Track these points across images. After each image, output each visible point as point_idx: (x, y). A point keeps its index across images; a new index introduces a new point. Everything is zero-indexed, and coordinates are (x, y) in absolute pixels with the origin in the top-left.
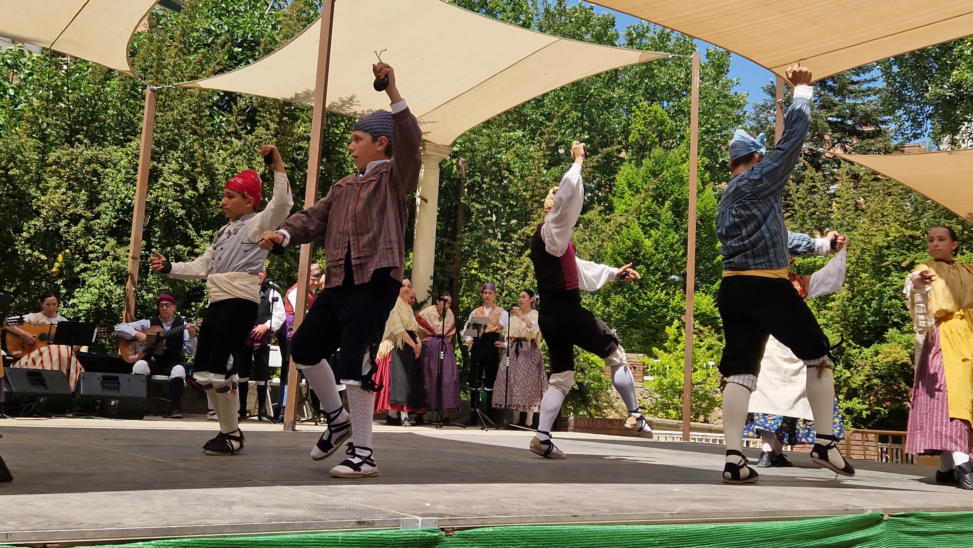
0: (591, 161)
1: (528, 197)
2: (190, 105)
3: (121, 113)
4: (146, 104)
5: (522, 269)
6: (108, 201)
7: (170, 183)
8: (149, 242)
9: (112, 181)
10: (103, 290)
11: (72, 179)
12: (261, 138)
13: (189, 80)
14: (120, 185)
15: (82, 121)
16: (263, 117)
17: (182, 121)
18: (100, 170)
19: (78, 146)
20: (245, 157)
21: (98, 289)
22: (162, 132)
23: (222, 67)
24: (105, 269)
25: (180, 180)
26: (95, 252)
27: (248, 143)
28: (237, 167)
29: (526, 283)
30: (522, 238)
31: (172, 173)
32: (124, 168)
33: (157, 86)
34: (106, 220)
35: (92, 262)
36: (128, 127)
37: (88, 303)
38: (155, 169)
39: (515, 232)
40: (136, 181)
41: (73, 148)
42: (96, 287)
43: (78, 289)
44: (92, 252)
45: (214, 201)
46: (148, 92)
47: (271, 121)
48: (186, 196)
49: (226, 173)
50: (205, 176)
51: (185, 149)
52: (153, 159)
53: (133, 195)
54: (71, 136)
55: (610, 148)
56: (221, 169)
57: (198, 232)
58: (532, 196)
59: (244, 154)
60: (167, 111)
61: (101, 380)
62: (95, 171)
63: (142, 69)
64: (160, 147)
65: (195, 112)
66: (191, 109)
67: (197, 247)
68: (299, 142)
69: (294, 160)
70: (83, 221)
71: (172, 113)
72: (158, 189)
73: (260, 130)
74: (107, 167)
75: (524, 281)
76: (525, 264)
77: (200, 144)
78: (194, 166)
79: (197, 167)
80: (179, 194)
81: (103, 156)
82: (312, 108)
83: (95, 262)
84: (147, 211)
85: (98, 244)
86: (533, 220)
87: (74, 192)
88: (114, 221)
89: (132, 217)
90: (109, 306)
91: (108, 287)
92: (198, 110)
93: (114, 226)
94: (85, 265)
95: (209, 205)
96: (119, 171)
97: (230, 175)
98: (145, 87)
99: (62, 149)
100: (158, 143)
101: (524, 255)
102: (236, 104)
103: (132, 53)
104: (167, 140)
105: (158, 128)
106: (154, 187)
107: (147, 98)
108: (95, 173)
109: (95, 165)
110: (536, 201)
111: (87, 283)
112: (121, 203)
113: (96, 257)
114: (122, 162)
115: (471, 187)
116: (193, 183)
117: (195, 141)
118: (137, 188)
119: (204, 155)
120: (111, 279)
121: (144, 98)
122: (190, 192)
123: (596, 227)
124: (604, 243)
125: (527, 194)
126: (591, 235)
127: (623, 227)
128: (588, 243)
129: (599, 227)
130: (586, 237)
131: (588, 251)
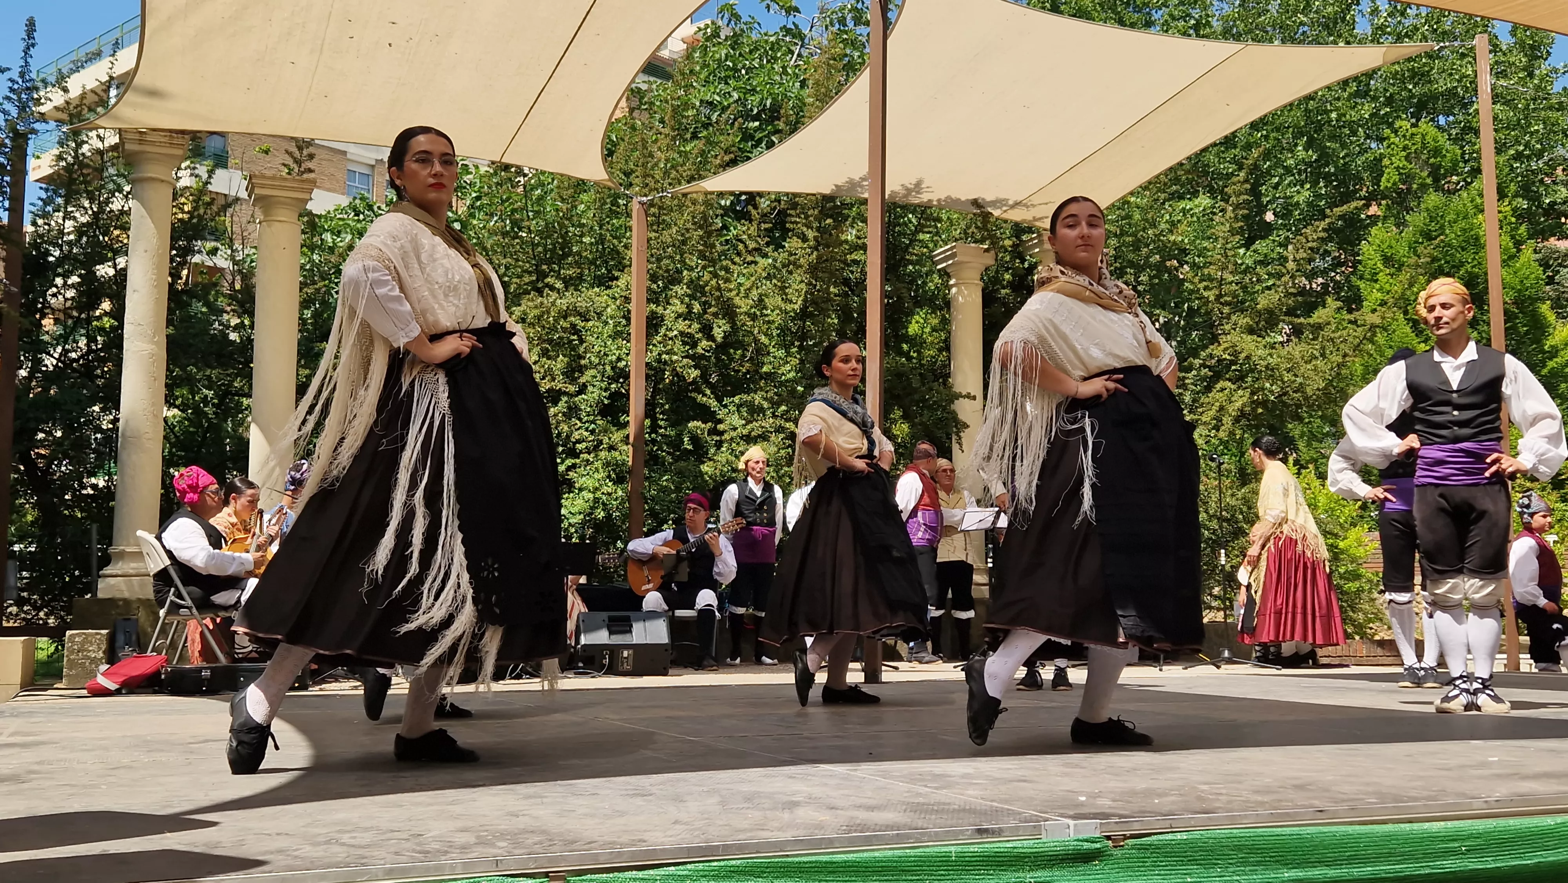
0: (1315, 231)
1: (1212, 298)
2: (693, 217)
3: (601, 240)
4: (634, 223)
5: (1212, 413)
6: (595, 367)
7: (675, 333)
8: (654, 420)
9: (598, 337)
10: (598, 494)
11: (545, 341)
12: (796, 254)
13: (689, 182)
14: (609, 343)
15: (551, 258)
16: (797, 223)
17: (684, 243)
18: (581, 324)
19: (548, 295)
20: (775, 285)
21: (593, 493)
22: (659, 260)
23: (732, 156)
24: (599, 464)
25: (690, 326)
26: (584, 441)
27: (778, 265)
28: (766, 300)
29: (1222, 434)
30: (1208, 363)
31: (676, 318)
32: (612, 318)
33: (646, 195)
34: (594, 394)
35: (582, 456)
36: (612, 259)
37: (580, 513)
38: (653, 313)
39: (1196, 356)
40: (629, 334)
41: (542, 296)
42: (590, 491)
43: (567, 495)
44: (579, 442)
45: (739, 352)
46: (635, 206)
47: (809, 227)
48: (699, 350)
49: (753, 310)
50: (723, 318)
51: (691, 281)
52: (649, 301)
53: (628, 354)
54: (538, 280)
55: (1345, 207)
56: (743, 305)
57: (719, 400)
58: (1219, 297)
59: (774, 281)
60: (663, 229)
61: (607, 622)
62: (573, 326)
63: (625, 174)
64: (655, 282)
65: (701, 227)
66: (695, 223)
67: (721, 421)
68: (851, 253)
69: (846, 282)
70: (565, 399)
71: (670, 231)
72: (660, 343)
73: (792, 244)
74: (590, 320)
75: (1218, 430)
76: (1218, 404)
77: (710, 272)
78: (705, 305)
79: (710, 306)
80: (687, 347)
81: (582, 304)
82: (867, 200)
83: (586, 456)
84: (647, 377)
85: (587, 430)
86: (1224, 334)
87: (549, 358)
88: (604, 394)
89: (629, 385)
90: (609, 517)
91: (605, 489)
92: (704, 223)
93: (606, 402)
94: (573, 461)
95: (731, 360)
96: (606, 323)
97: (758, 313)
98: (630, 198)
99: (528, 300)
100: (654, 278)
101: (1214, 391)
102: (756, 207)
103: (609, 152)
104: (667, 271)
105: (652, 255)
106: (655, 342)
107: (634, 215)
108: (574, 328)
109: (573, 319)
110: (1227, 304)
111: (577, 485)
112: (612, 368)
113: (586, 448)
114: (609, 310)
116: (707, 330)
117: (704, 268)
118: (632, 345)
119: (719, 289)
120: (609, 477)
121: (629, 215)
122: (704, 343)
123: (1332, 335)
124: (1347, 359)
125: (1211, 295)
126: (1323, 348)
127: (1378, 330)
128: (1319, 362)
129: (1337, 335)
130: (1315, 352)
131: (1321, 374)
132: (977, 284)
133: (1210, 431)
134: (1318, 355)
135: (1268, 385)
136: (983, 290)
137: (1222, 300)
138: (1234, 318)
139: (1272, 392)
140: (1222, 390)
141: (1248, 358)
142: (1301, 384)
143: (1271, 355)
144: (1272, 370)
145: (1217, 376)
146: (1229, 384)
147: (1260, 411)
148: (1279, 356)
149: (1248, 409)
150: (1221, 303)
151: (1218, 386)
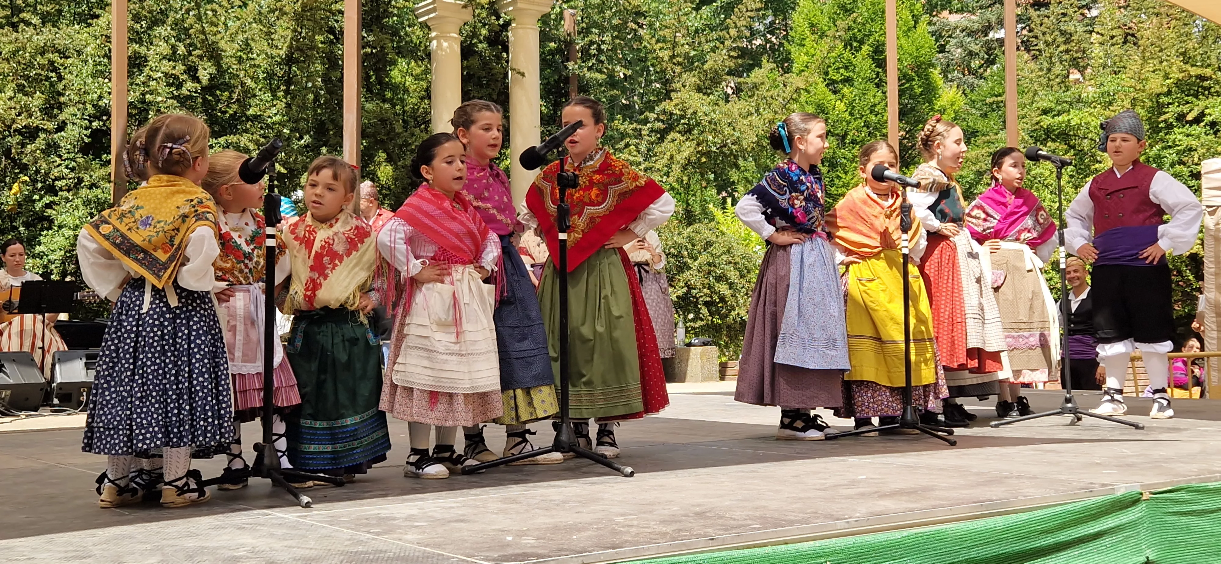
1: (666, 58)
5: (665, 161)
6: (74, 105)
7: (160, 74)
9: (77, 75)
14: (88, 81)
18: (58, 61)
19: (24, 30)
20: (261, 30)
24: (79, 202)
25: (174, 68)
26: (63, 178)
27: (263, 11)
28: (252, 44)
29: (671, 179)
30: (661, 117)
31: (161, 59)
32: (92, 57)
34: (74, 131)
35: (61, 192)
38: (135, 55)
40: (110, 73)
41: (17, 31)
42: (70, 228)
43: (45, 232)
44: (58, 178)
45: (226, 94)
48: (185, 91)
49: (238, 54)
50: (209, 60)
51: (176, 23)
52: (131, 40)
56: (228, 48)
58: (673, 57)
59: (260, 26)
62: (51, 62)
64: (140, 23)
69: (331, 30)
70: (43, 135)
72: (143, 83)
74: (69, 57)
75: (668, 177)
76: (669, 154)
77: (194, 15)
78: (190, 47)
79: (195, 48)
80: (172, 88)
81: (60, 41)
83: (65, 194)
85: (67, 167)
86: (676, 91)
87: (25, 94)
88: (85, 132)
93: (87, 140)
94: (51, 198)
95: (218, 101)
96: (85, 61)
97: (244, 57)
100: (135, 18)
101: (666, 141)
104: (148, 12)
106: (137, 81)
108: (51, 66)
109: (50, 55)
110: (679, 64)
111: (56, 223)
112: (94, 106)
113: (66, 185)
114: (89, 48)
115: (585, 51)
116: (192, 72)
117: (188, 10)
118: (113, 84)
119: (203, 31)
122: (189, 84)
123: (765, 94)
124: (777, 116)
125: (665, 55)
126: (758, 106)
127: (802, 91)
128: (754, 118)
129: (769, 94)
130: (751, 109)
131: (755, 129)
132: (455, 38)
133: (662, 177)
134: (753, 111)
135: (710, 138)
136: (462, 42)
137: (674, 61)
138: (684, 76)
139: (715, 143)
140: (673, 141)
141: (695, 113)
142: (738, 138)
143: (714, 111)
144: (715, 124)
145: (670, 128)
146: (679, 135)
147: (704, 160)
148: (721, 113)
149: (693, 159)
150: (674, 63)
151: (669, 137)
